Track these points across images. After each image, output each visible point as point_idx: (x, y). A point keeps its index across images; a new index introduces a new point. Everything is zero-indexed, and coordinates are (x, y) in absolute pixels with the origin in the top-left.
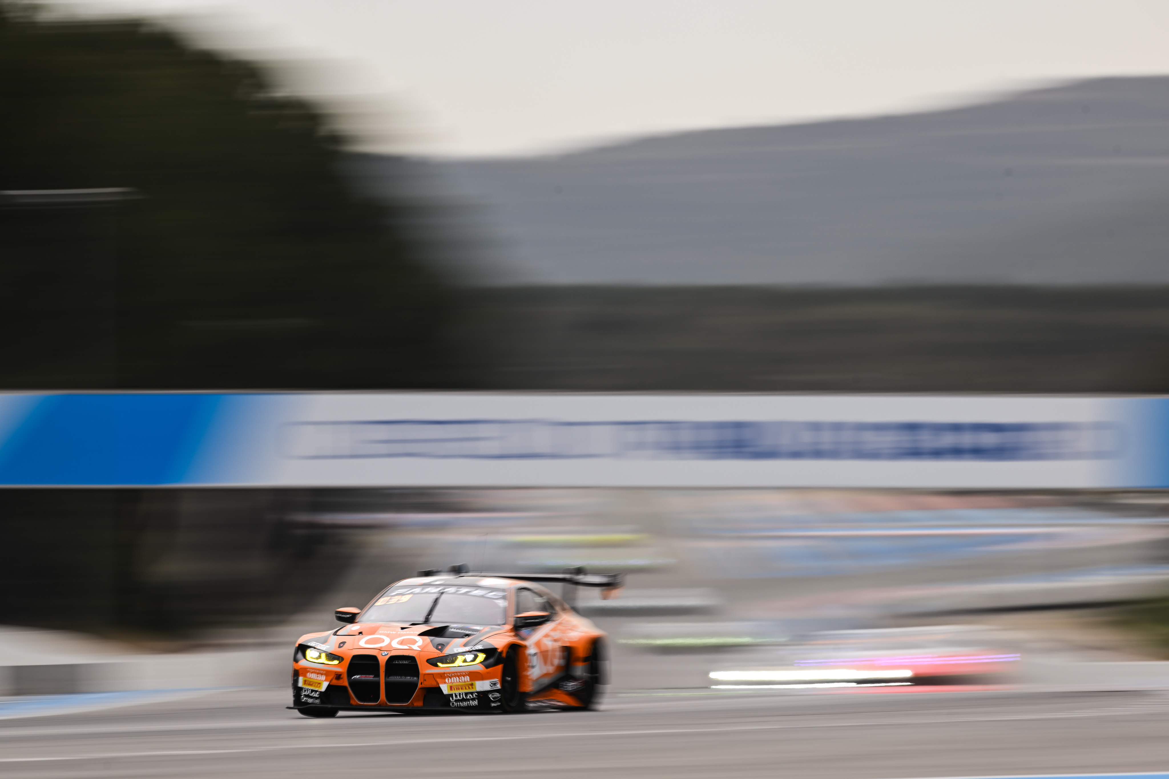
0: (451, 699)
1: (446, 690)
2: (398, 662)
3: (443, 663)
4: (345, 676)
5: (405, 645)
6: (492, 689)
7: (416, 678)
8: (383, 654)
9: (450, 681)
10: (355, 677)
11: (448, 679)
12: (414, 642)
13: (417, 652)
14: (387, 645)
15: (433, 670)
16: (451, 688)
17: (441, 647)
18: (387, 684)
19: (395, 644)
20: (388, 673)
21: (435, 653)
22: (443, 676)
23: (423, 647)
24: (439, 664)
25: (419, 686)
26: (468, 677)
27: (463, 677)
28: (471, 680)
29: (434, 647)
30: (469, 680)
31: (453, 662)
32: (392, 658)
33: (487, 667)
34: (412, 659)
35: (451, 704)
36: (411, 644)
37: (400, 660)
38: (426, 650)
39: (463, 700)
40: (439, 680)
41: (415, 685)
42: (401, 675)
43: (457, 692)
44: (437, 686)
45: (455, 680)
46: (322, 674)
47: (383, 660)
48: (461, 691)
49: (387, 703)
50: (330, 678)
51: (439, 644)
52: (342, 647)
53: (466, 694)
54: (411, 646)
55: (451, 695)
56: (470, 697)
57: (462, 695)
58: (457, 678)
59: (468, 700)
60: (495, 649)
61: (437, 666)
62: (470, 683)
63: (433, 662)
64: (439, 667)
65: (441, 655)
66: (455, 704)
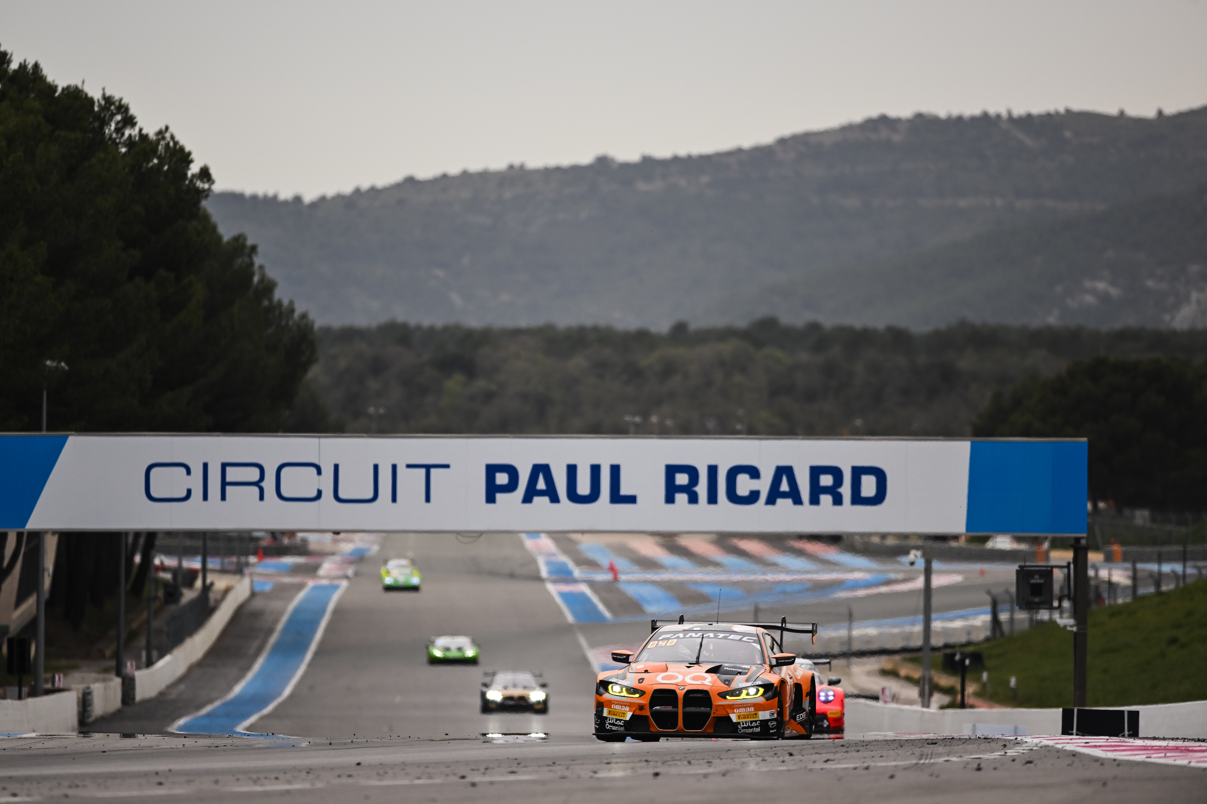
0: (739, 726)
1: (735, 718)
2: (693, 695)
3: (730, 696)
4: (647, 708)
5: (697, 680)
6: (771, 718)
7: (708, 709)
8: (681, 689)
9: (738, 711)
10: (656, 707)
11: (737, 710)
12: (705, 679)
13: (709, 687)
14: (681, 681)
15: (723, 702)
16: (739, 717)
17: (728, 682)
18: (685, 714)
19: (688, 680)
20: (685, 706)
21: (724, 688)
22: (732, 707)
23: (713, 682)
24: (728, 697)
25: (712, 715)
26: (753, 708)
27: (748, 708)
28: (755, 710)
29: (722, 682)
30: (753, 710)
31: (739, 695)
32: (689, 692)
33: (767, 699)
34: (705, 693)
35: (739, 731)
36: (703, 680)
37: (695, 693)
38: (716, 685)
39: (749, 727)
40: (729, 711)
41: (708, 715)
42: (696, 706)
43: (744, 720)
44: (727, 715)
45: (742, 710)
46: (626, 706)
47: (681, 693)
48: (747, 720)
49: (684, 729)
50: (634, 709)
51: (726, 680)
52: (642, 682)
53: (751, 722)
54: (703, 681)
55: (739, 723)
56: (754, 724)
57: (748, 722)
58: (744, 709)
59: (753, 727)
60: (772, 684)
61: (725, 698)
62: (755, 713)
63: (723, 695)
64: (727, 699)
65: (729, 689)
66: (742, 731)
